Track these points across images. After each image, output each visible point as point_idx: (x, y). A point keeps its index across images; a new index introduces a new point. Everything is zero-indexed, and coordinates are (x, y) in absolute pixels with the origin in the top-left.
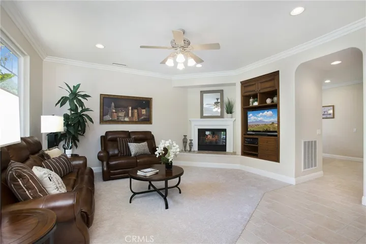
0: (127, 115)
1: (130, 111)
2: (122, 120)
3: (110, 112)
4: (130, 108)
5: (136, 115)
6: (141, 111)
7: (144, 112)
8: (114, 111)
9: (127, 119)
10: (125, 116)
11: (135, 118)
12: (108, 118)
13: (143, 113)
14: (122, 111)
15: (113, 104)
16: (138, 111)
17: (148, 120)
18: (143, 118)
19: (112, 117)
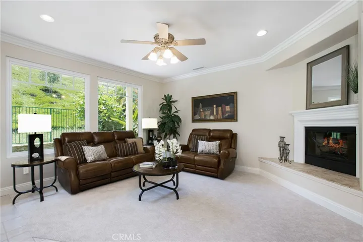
0: (212, 113)
1: (215, 109)
2: (208, 118)
3: (199, 112)
4: (215, 106)
5: (220, 112)
6: (225, 109)
7: (228, 108)
8: (202, 110)
9: (212, 118)
10: (210, 115)
11: (220, 116)
12: (197, 117)
13: (227, 110)
14: (208, 110)
15: (201, 104)
16: (222, 108)
17: (233, 117)
18: (227, 115)
19: (200, 116)
